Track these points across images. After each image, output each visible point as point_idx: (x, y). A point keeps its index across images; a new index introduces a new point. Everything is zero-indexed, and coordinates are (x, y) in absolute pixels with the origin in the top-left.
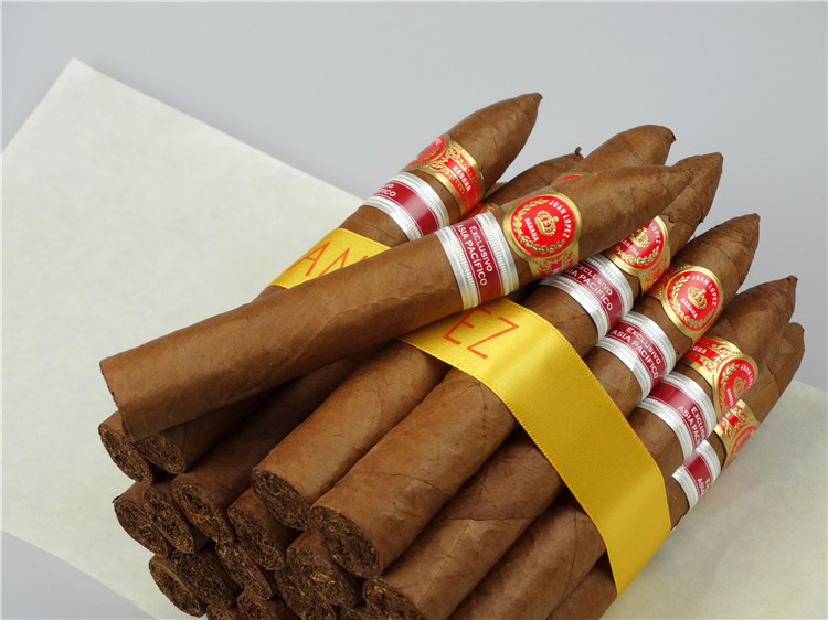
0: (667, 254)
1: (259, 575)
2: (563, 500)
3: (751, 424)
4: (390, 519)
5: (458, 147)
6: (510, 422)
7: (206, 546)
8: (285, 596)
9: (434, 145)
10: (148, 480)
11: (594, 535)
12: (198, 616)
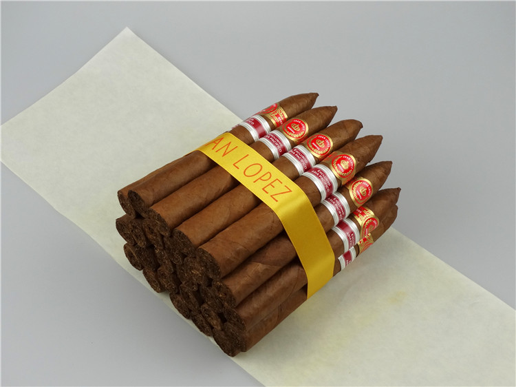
0: (354, 173)
1: (170, 263)
2: (296, 261)
3: (371, 242)
4: (229, 260)
5: (282, 110)
6: (281, 229)
7: (151, 247)
8: (178, 273)
9: (272, 106)
10: (133, 216)
11: (304, 277)
12: (140, 270)
